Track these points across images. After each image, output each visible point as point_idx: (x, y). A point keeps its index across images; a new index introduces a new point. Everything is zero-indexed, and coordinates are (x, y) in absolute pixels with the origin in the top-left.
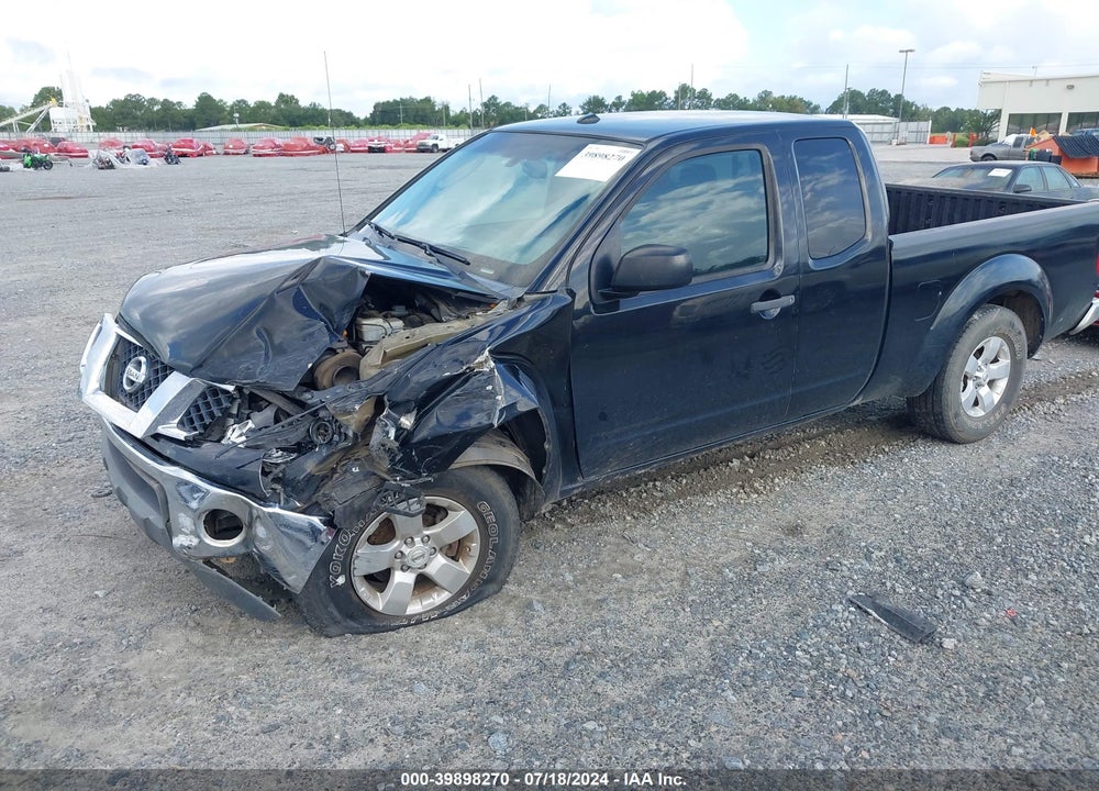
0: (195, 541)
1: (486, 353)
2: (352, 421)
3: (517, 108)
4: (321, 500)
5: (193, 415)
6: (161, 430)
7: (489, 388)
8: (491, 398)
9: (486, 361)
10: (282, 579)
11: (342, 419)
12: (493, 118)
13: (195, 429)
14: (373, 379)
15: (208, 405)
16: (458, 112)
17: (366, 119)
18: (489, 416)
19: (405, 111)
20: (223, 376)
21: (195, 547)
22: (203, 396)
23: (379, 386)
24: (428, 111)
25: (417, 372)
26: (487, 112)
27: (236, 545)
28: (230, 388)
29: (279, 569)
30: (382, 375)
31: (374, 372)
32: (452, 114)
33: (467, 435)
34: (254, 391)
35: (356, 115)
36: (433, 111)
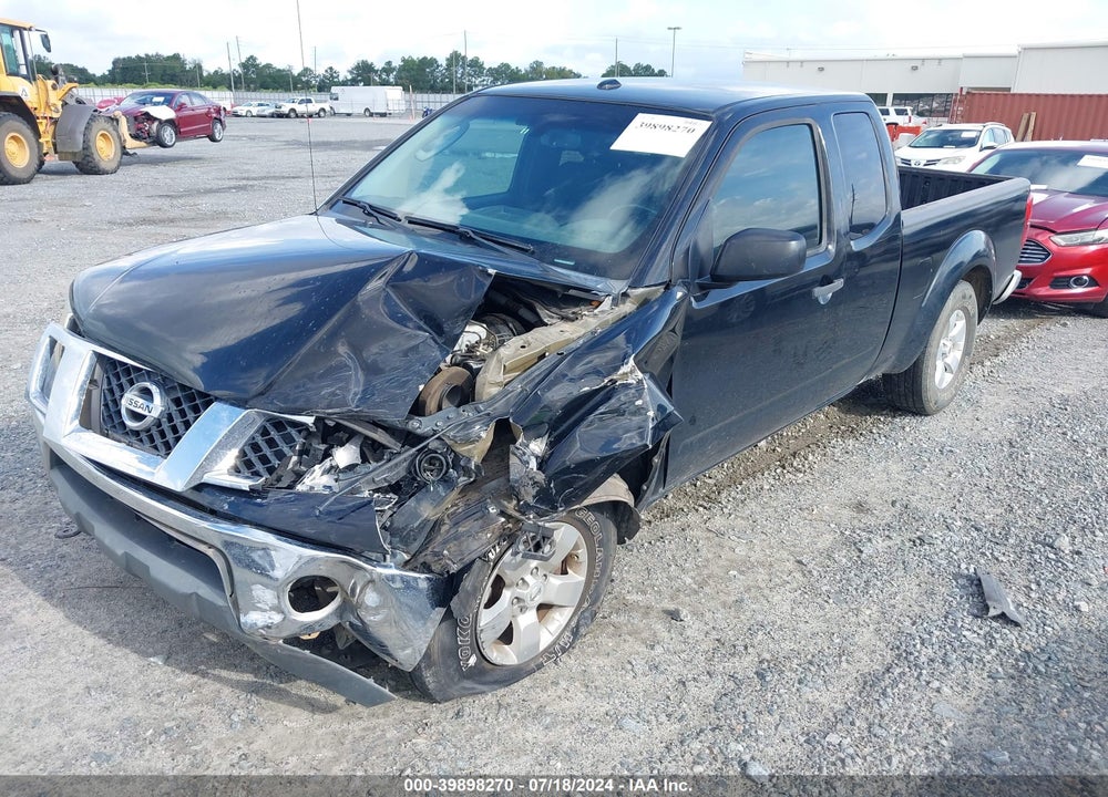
0: (277, 618)
1: (631, 361)
2: (475, 452)
3: (279, 70)
4: (429, 559)
5: (253, 457)
6: (209, 478)
7: (639, 402)
8: (641, 414)
9: (631, 372)
10: (389, 655)
11: (462, 449)
12: (253, 81)
13: (257, 474)
14: (494, 399)
15: (271, 443)
16: (212, 71)
17: (104, 77)
18: (642, 436)
19: (151, 69)
20: (298, 404)
21: (278, 626)
22: (264, 432)
23: (499, 408)
24: (178, 70)
25: (549, 387)
26: (246, 74)
27: (327, 617)
28: (309, 420)
29: (386, 643)
30: (504, 394)
31: (495, 390)
32: (205, 74)
33: (617, 459)
34: (341, 421)
35: (91, 71)
36: (183, 70)
